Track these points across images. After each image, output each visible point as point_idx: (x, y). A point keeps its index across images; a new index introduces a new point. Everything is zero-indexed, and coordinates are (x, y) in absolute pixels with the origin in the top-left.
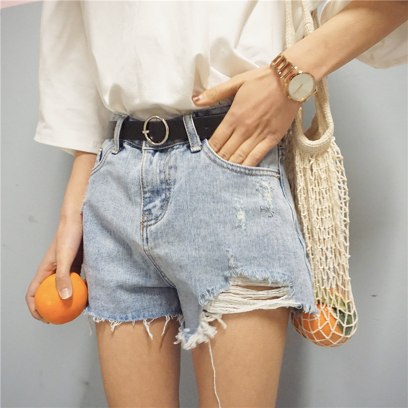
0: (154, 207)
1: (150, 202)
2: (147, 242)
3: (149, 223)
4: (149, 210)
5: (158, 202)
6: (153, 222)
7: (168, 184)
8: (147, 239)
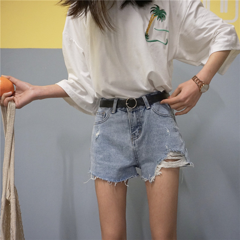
0: (136, 132)
1: (134, 131)
2: (135, 146)
3: (135, 138)
4: (134, 134)
5: (137, 130)
6: (136, 138)
7: (140, 123)
8: (135, 144)
